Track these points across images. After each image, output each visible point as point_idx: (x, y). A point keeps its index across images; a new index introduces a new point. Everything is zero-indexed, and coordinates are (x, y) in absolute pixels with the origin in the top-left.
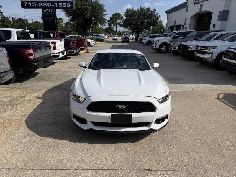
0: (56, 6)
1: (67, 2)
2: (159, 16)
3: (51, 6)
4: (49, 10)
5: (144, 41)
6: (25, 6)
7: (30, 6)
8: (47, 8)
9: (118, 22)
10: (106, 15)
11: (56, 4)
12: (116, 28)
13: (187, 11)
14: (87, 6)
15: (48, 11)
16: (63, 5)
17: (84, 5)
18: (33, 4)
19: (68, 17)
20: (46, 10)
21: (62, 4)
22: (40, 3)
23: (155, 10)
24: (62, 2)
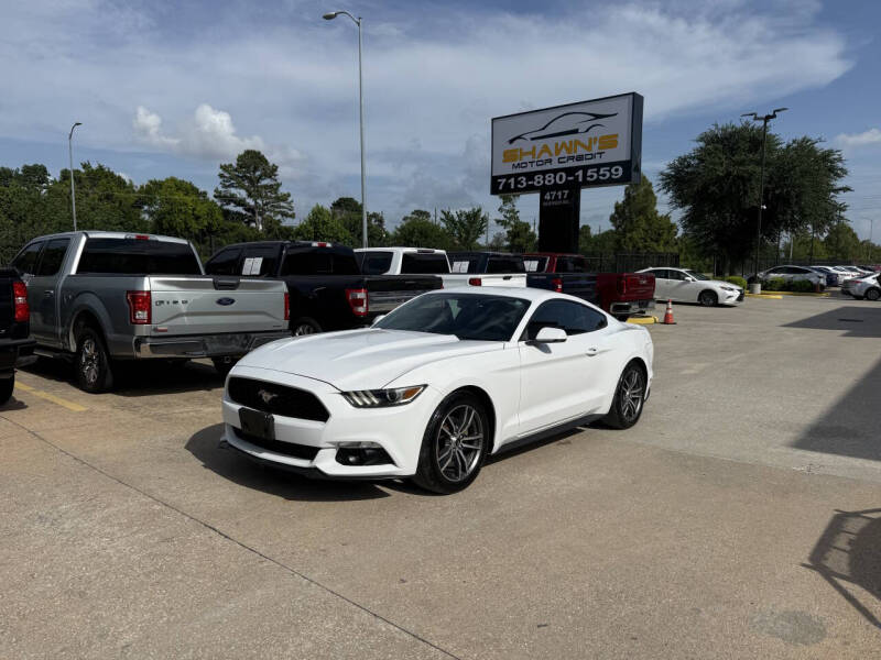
0: (580, 180)
1: (611, 165)
3: (566, 180)
4: (560, 193)
6: (501, 188)
7: (512, 187)
8: (556, 187)
10: (846, 189)
11: (580, 173)
14: (750, 168)
15: (557, 196)
16: (599, 175)
17: (742, 163)
18: (519, 183)
19: (680, 210)
20: (551, 195)
21: (598, 172)
22: (536, 177)
24: (599, 166)
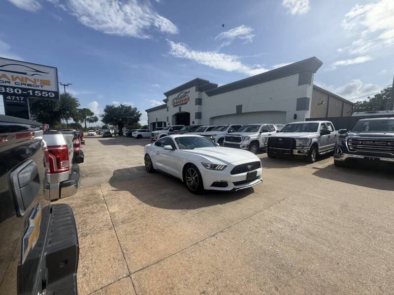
0: (31, 94)
1: (48, 92)
2: (141, 114)
3: (22, 92)
4: (18, 97)
5: (133, 135)
8: (15, 94)
9: (87, 117)
11: (31, 91)
12: (86, 124)
13: (168, 111)
16: (42, 94)
20: (12, 98)
21: (41, 93)
23: (136, 109)
24: (41, 91)
